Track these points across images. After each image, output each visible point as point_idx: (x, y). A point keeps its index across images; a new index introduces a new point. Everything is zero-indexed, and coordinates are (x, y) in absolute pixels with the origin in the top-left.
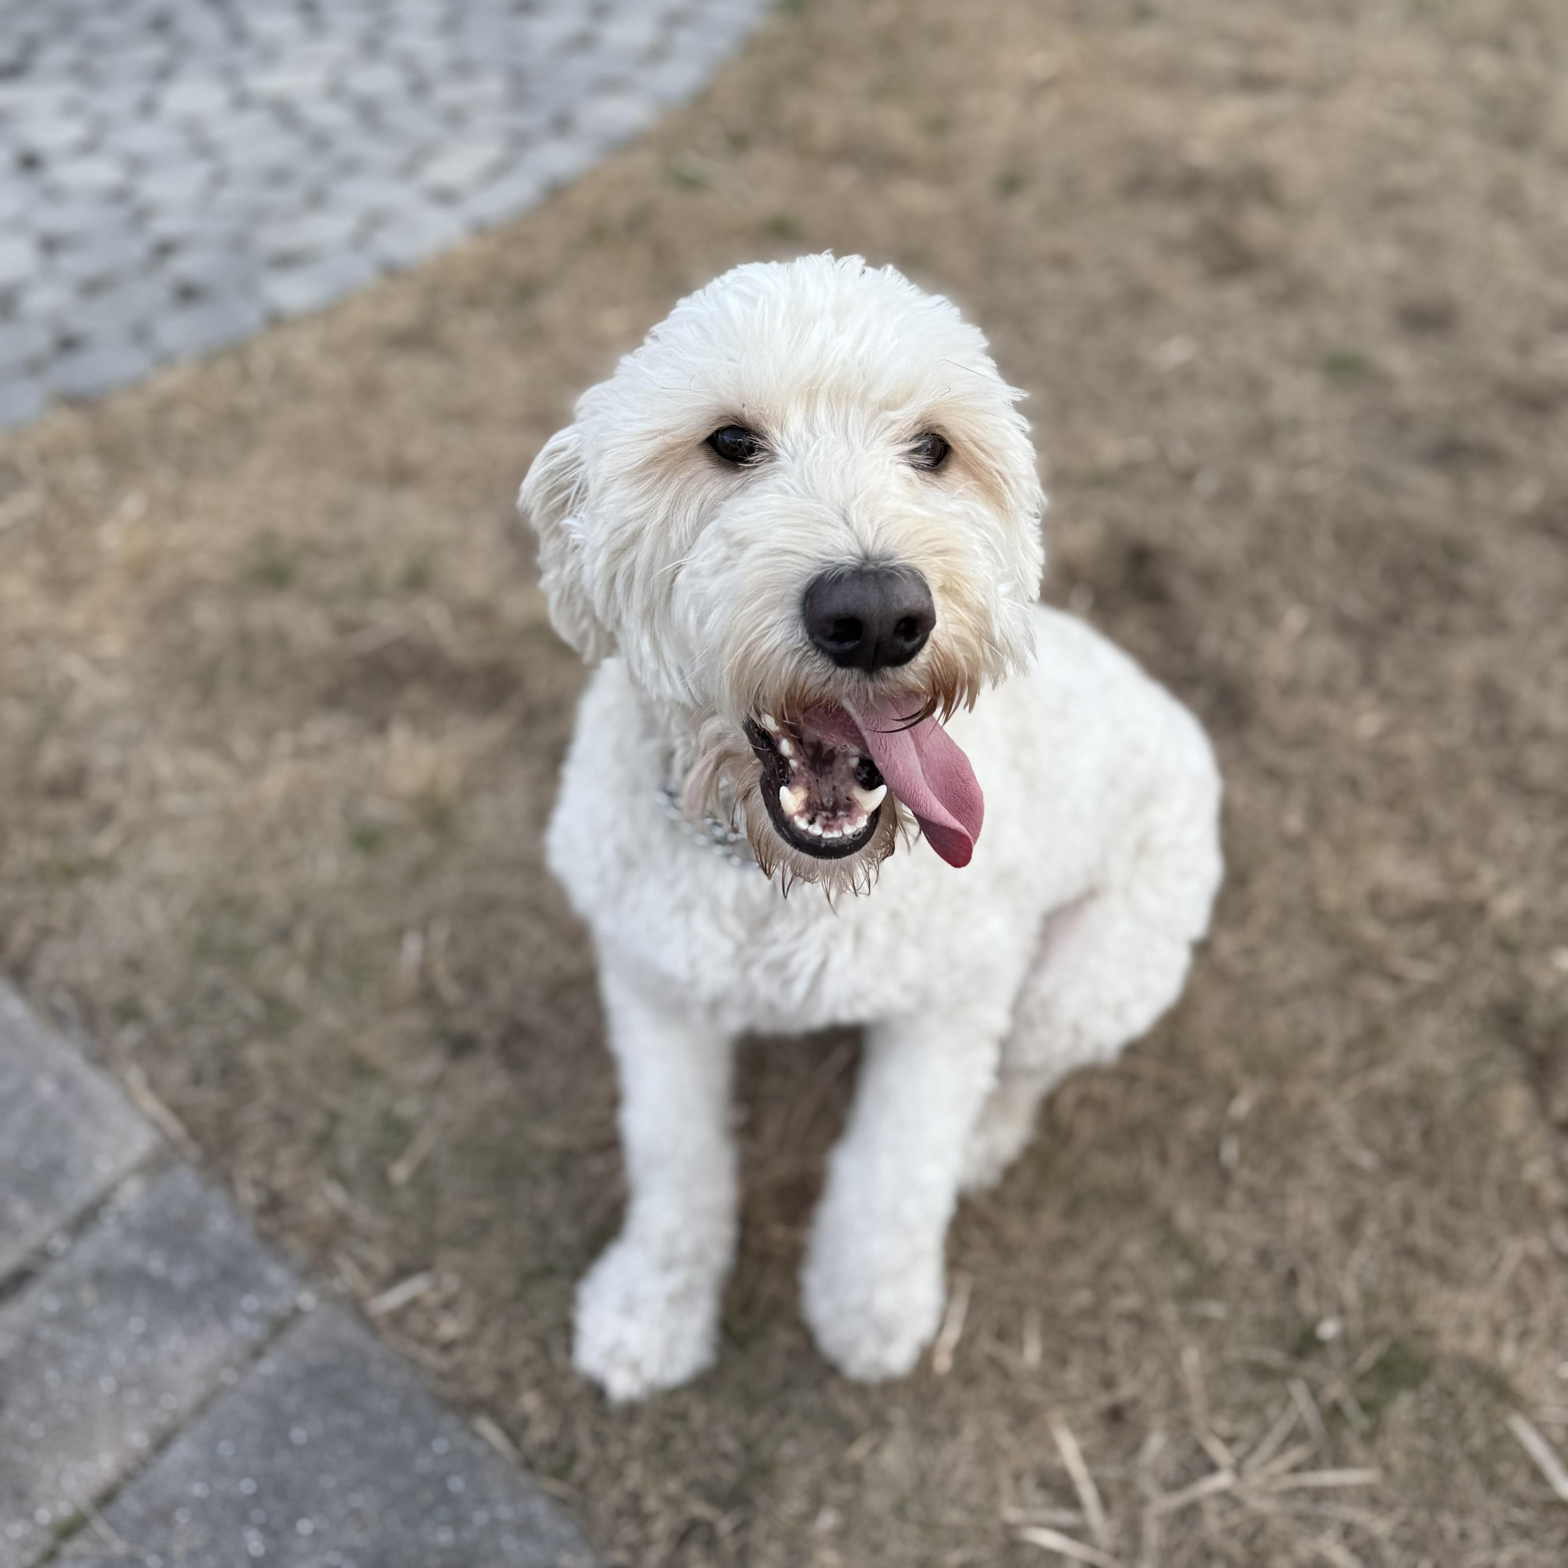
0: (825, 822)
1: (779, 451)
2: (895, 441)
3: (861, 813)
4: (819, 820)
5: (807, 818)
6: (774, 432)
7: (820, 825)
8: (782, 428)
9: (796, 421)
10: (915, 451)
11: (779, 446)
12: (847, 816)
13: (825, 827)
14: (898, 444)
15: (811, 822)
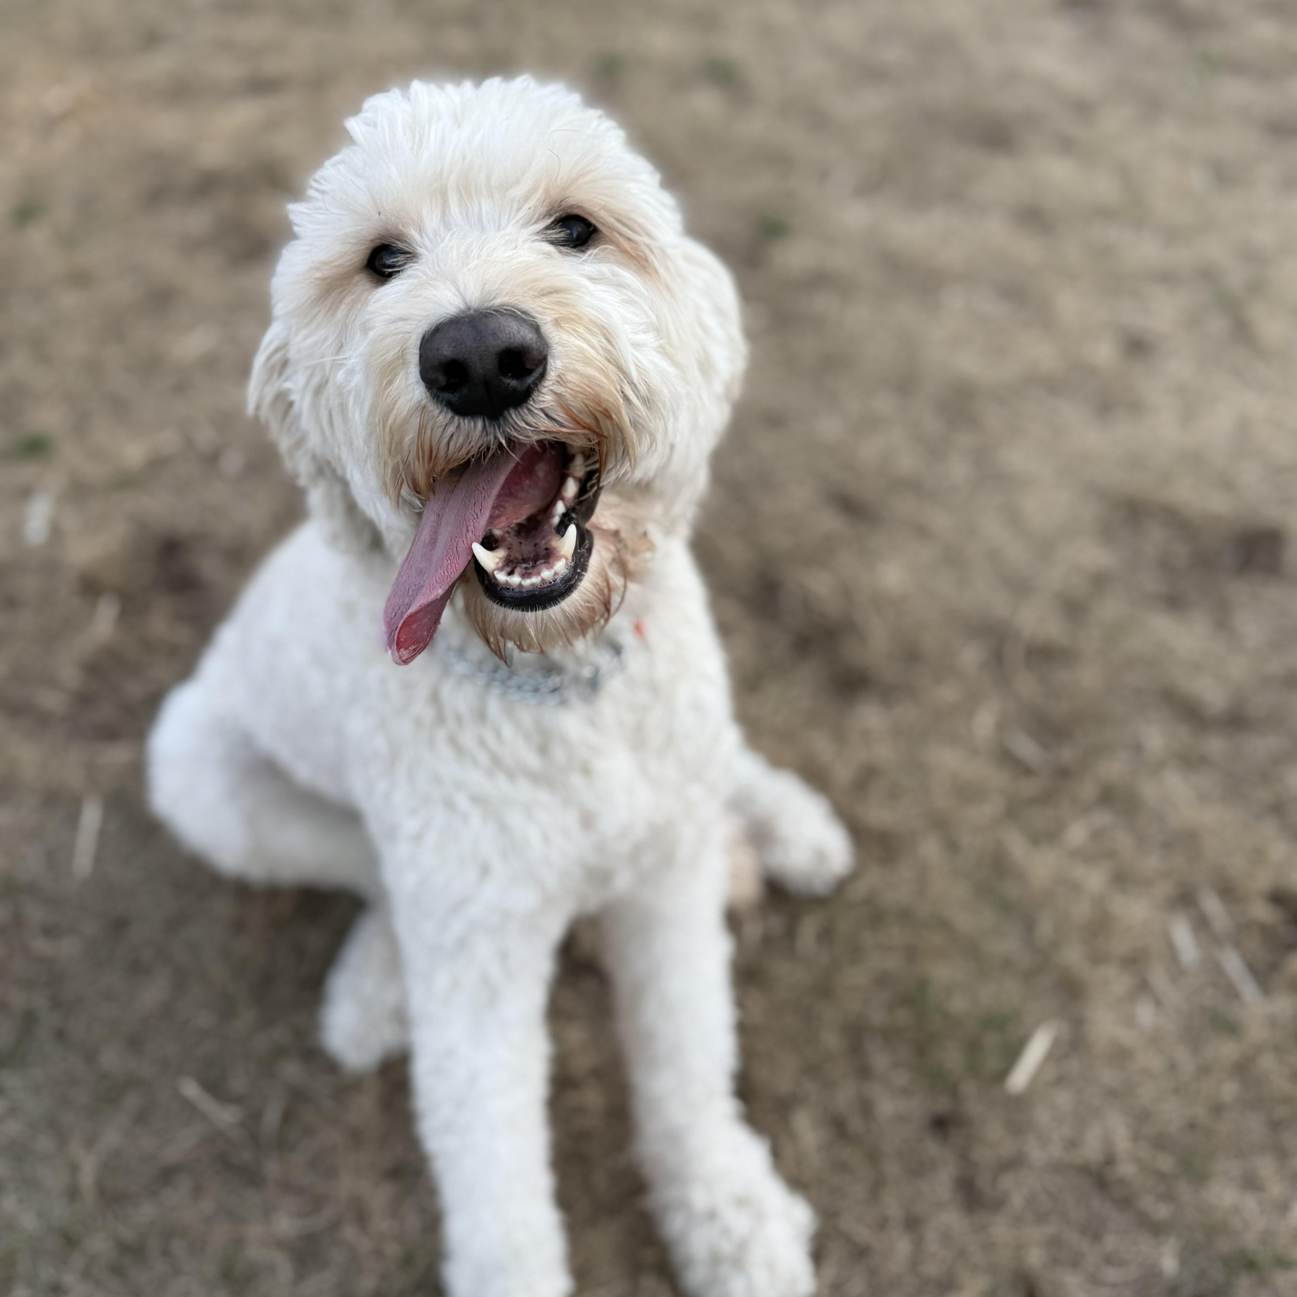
0: (524, 571)
1: (421, 250)
2: (529, 222)
3: (559, 558)
4: (518, 570)
5: (507, 571)
6: (413, 234)
7: (519, 574)
8: (421, 231)
9: (432, 221)
10: (548, 228)
11: (421, 247)
12: (545, 562)
13: (524, 576)
14: (532, 224)
15: (511, 573)
